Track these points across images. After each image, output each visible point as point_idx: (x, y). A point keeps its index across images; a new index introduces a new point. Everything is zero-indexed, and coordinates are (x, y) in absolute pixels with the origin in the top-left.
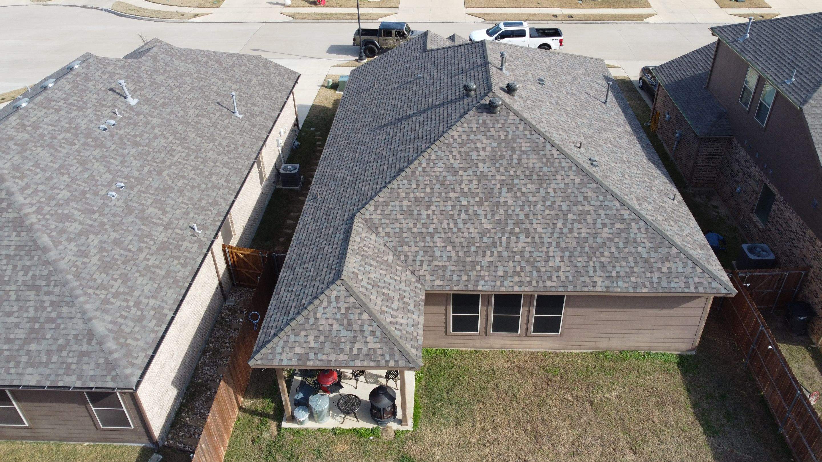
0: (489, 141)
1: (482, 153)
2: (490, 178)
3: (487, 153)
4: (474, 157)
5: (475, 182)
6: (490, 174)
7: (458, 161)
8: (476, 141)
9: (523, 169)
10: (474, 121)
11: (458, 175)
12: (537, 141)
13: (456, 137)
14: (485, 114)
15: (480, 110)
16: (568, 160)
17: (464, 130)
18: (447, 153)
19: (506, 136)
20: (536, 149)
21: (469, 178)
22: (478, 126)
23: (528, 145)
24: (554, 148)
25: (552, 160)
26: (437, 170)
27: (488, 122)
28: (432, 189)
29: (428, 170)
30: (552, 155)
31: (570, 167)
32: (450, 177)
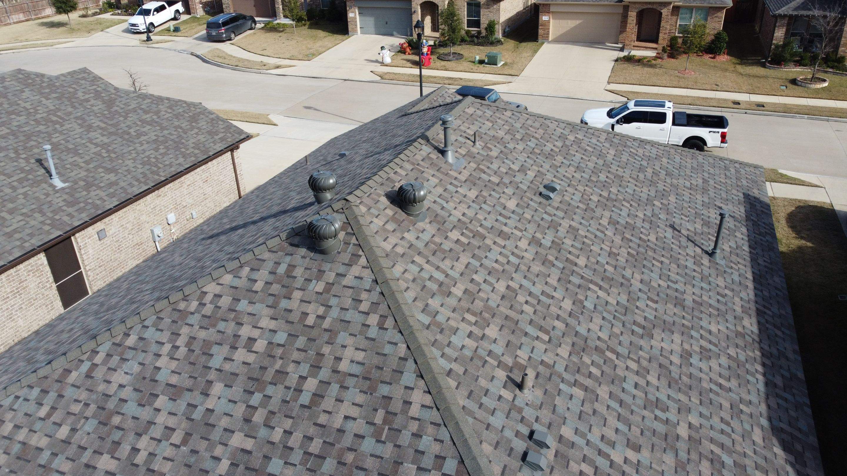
0: (273, 325)
1: (241, 355)
2: (216, 435)
3: (251, 358)
4: (216, 362)
5: (177, 438)
6: (224, 422)
7: (174, 365)
8: (246, 319)
9: (312, 431)
10: (269, 265)
11: (151, 404)
12: (388, 349)
13: (208, 298)
14: (303, 251)
15: (296, 240)
16: (444, 434)
17: (237, 282)
18: (164, 337)
19: (321, 318)
20: (375, 374)
21: (172, 422)
22: (271, 278)
23: (360, 356)
24: (421, 383)
25: (398, 422)
26: (118, 378)
27: (298, 272)
28: (74, 430)
29: (99, 374)
30: (408, 403)
31: (440, 458)
32: (131, 408)
